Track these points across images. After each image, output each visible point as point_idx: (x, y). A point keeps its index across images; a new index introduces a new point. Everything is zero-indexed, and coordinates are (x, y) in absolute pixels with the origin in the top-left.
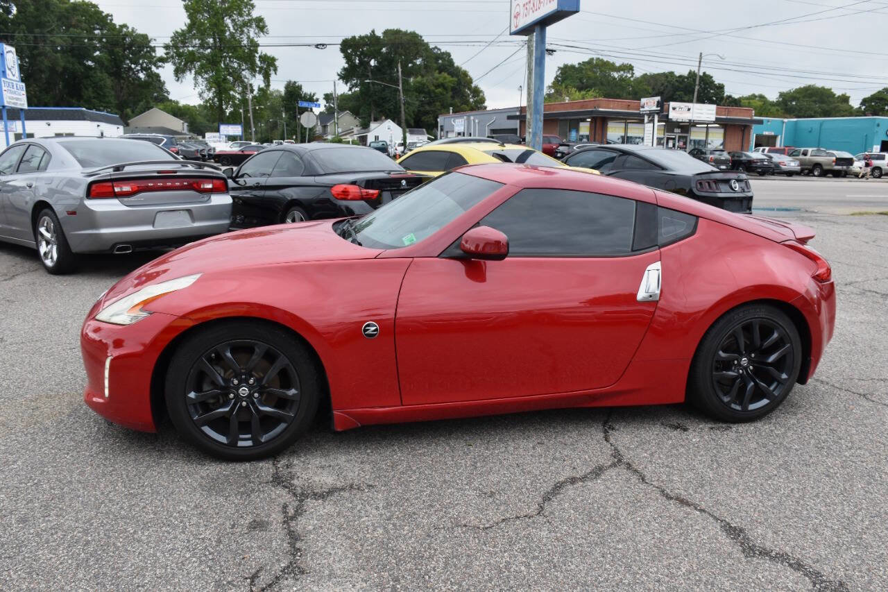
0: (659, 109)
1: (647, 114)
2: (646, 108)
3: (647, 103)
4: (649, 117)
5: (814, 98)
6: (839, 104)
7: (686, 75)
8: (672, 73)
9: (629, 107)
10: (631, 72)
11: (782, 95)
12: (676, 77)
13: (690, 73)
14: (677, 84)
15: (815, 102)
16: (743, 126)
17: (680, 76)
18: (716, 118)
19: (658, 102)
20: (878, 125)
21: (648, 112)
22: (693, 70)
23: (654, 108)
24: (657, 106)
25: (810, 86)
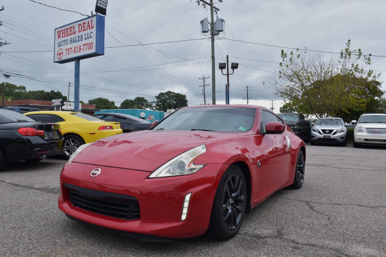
0: (62, 104)
1: (56, 107)
2: (55, 104)
3: (55, 102)
4: (56, 108)
5: (102, 103)
6: (111, 105)
7: (50, 92)
8: (43, 91)
9: (43, 104)
10: (24, 89)
11: (90, 101)
12: (45, 93)
13: (52, 91)
14: (46, 96)
15: (103, 104)
16: (91, 112)
17: (47, 93)
18: (82, 109)
19: (61, 101)
20: (136, 112)
21: (56, 106)
22: (53, 90)
23: (59, 104)
24: (61, 103)
25: (100, 98)
